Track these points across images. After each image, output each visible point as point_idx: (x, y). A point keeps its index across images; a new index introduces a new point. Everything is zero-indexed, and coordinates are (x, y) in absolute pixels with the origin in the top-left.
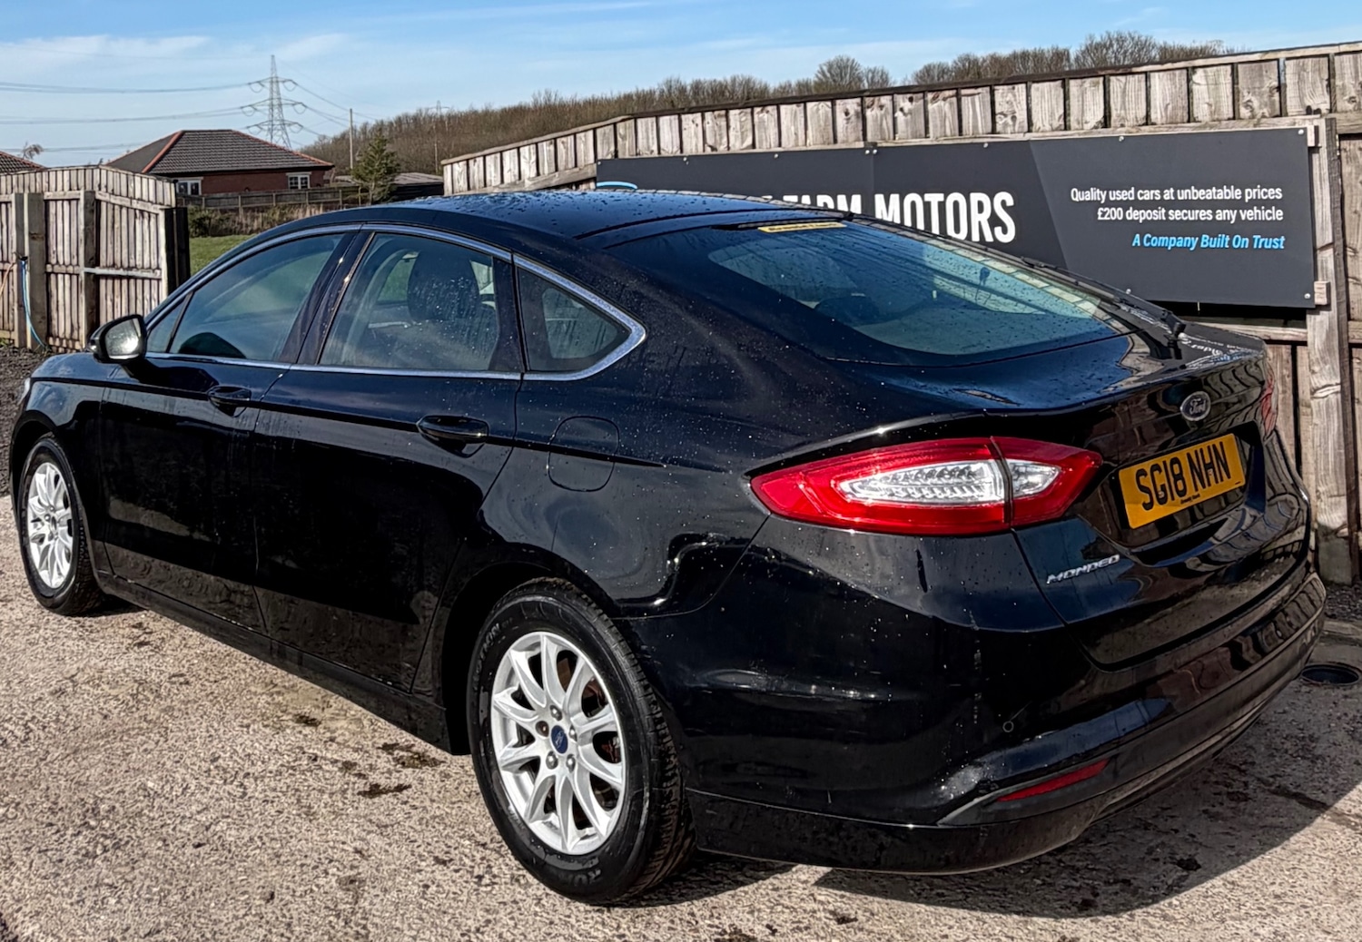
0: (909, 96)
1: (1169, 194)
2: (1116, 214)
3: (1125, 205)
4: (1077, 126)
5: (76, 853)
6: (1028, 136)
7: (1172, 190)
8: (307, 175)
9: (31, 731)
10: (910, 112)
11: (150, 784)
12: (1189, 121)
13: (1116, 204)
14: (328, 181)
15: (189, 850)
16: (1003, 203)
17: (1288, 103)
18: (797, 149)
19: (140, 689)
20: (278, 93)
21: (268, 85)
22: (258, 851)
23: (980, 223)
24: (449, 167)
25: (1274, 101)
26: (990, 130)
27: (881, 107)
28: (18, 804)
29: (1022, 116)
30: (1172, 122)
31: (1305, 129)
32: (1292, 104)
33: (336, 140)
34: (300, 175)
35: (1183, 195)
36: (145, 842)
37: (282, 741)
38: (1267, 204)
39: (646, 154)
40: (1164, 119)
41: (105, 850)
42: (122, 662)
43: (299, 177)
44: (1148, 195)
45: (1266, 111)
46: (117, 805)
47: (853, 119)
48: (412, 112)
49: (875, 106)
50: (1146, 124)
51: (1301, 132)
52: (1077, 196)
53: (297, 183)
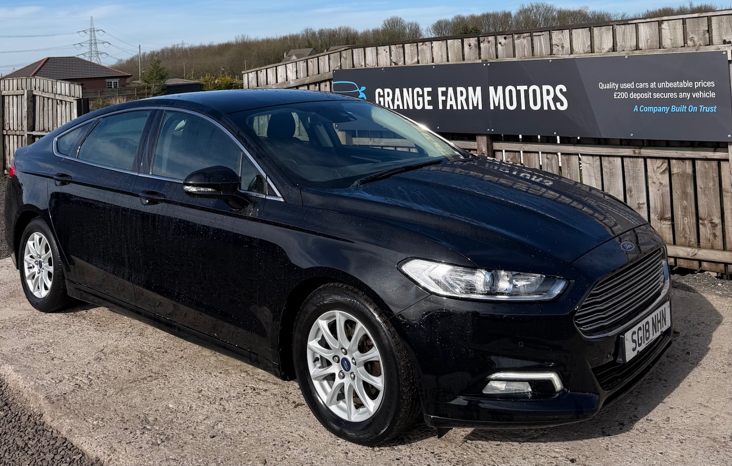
0: (504, 36)
1: (653, 85)
2: (624, 95)
3: (629, 91)
4: (598, 51)
5: (147, 443)
6: (572, 56)
7: (655, 83)
8: (117, 80)
9: (92, 380)
10: (505, 44)
11: (171, 406)
12: (660, 48)
13: (624, 90)
14: (129, 84)
15: (209, 439)
16: (561, 90)
17: (714, 39)
18: (443, 63)
19: (142, 356)
20: (95, 36)
21: (89, 33)
22: (246, 438)
23: (548, 100)
24: (246, 75)
25: (706, 37)
26: (549, 54)
27: (489, 42)
28: (103, 419)
29: (567, 45)
30: (651, 48)
31: (726, 51)
32: (716, 38)
33: (128, 62)
34: (113, 81)
35: (661, 86)
36: (182, 435)
37: (232, 381)
38: (707, 89)
39: (357, 66)
40: (646, 47)
41: (163, 442)
42: (126, 342)
43: (113, 82)
44: (642, 86)
45: (702, 43)
46: (158, 417)
47: (473, 48)
48: (170, 46)
49: (486, 42)
50: (636, 50)
51: (724, 53)
52: (602, 86)
53: (111, 85)
